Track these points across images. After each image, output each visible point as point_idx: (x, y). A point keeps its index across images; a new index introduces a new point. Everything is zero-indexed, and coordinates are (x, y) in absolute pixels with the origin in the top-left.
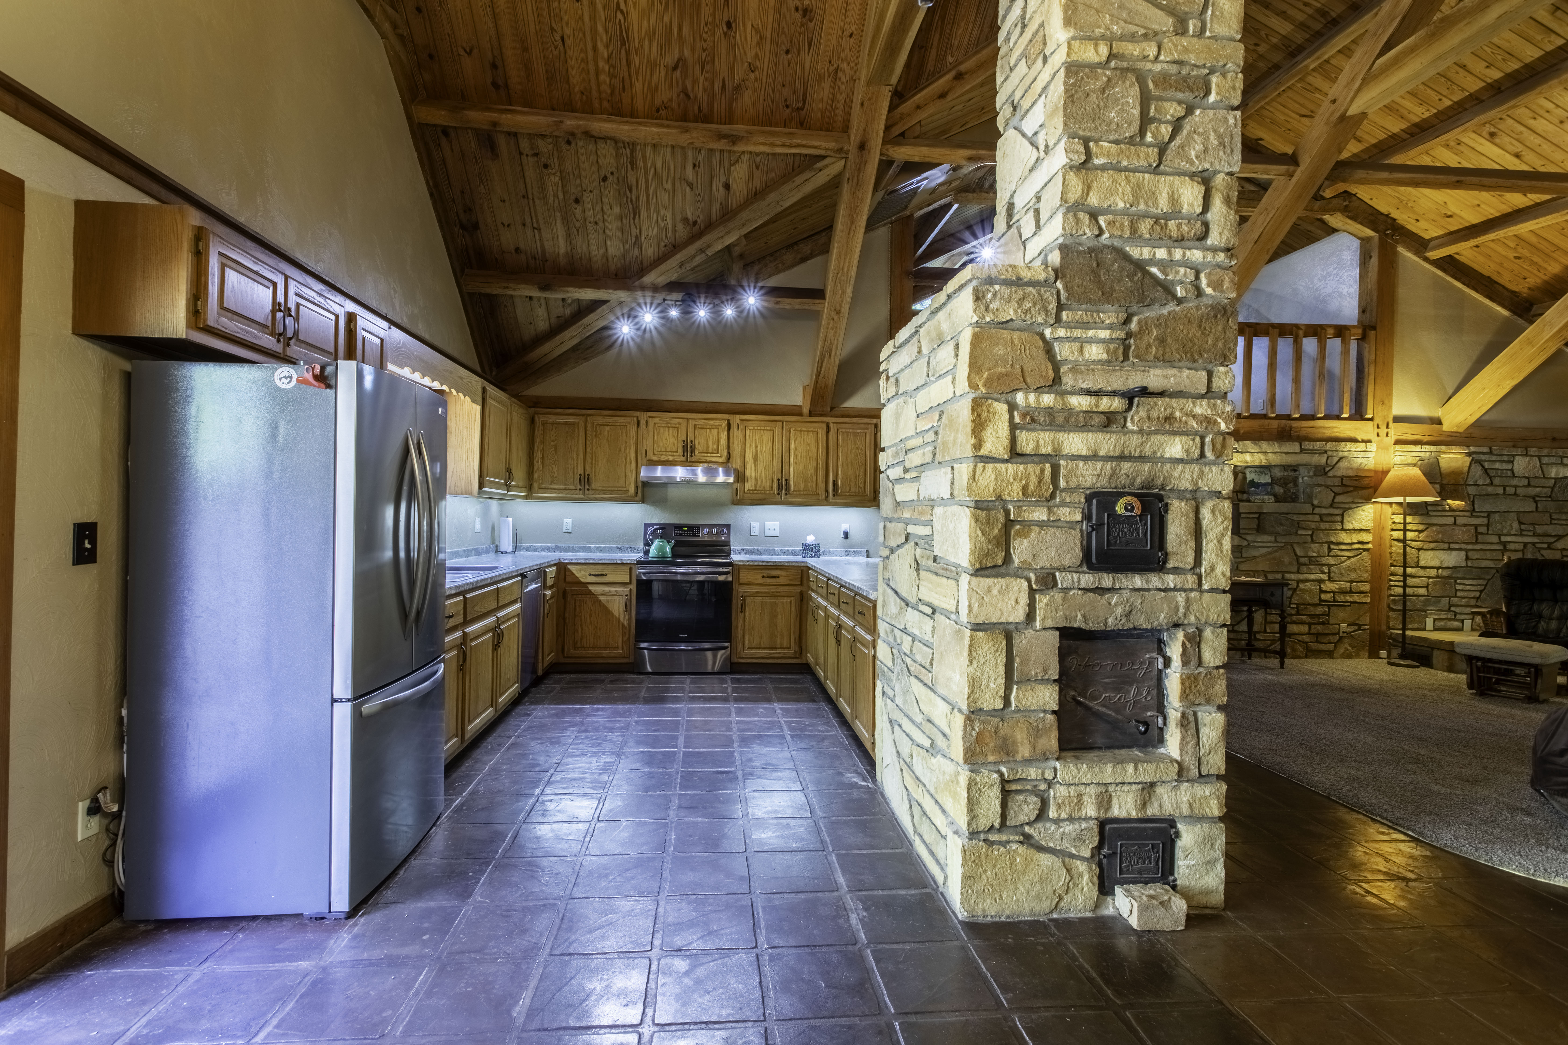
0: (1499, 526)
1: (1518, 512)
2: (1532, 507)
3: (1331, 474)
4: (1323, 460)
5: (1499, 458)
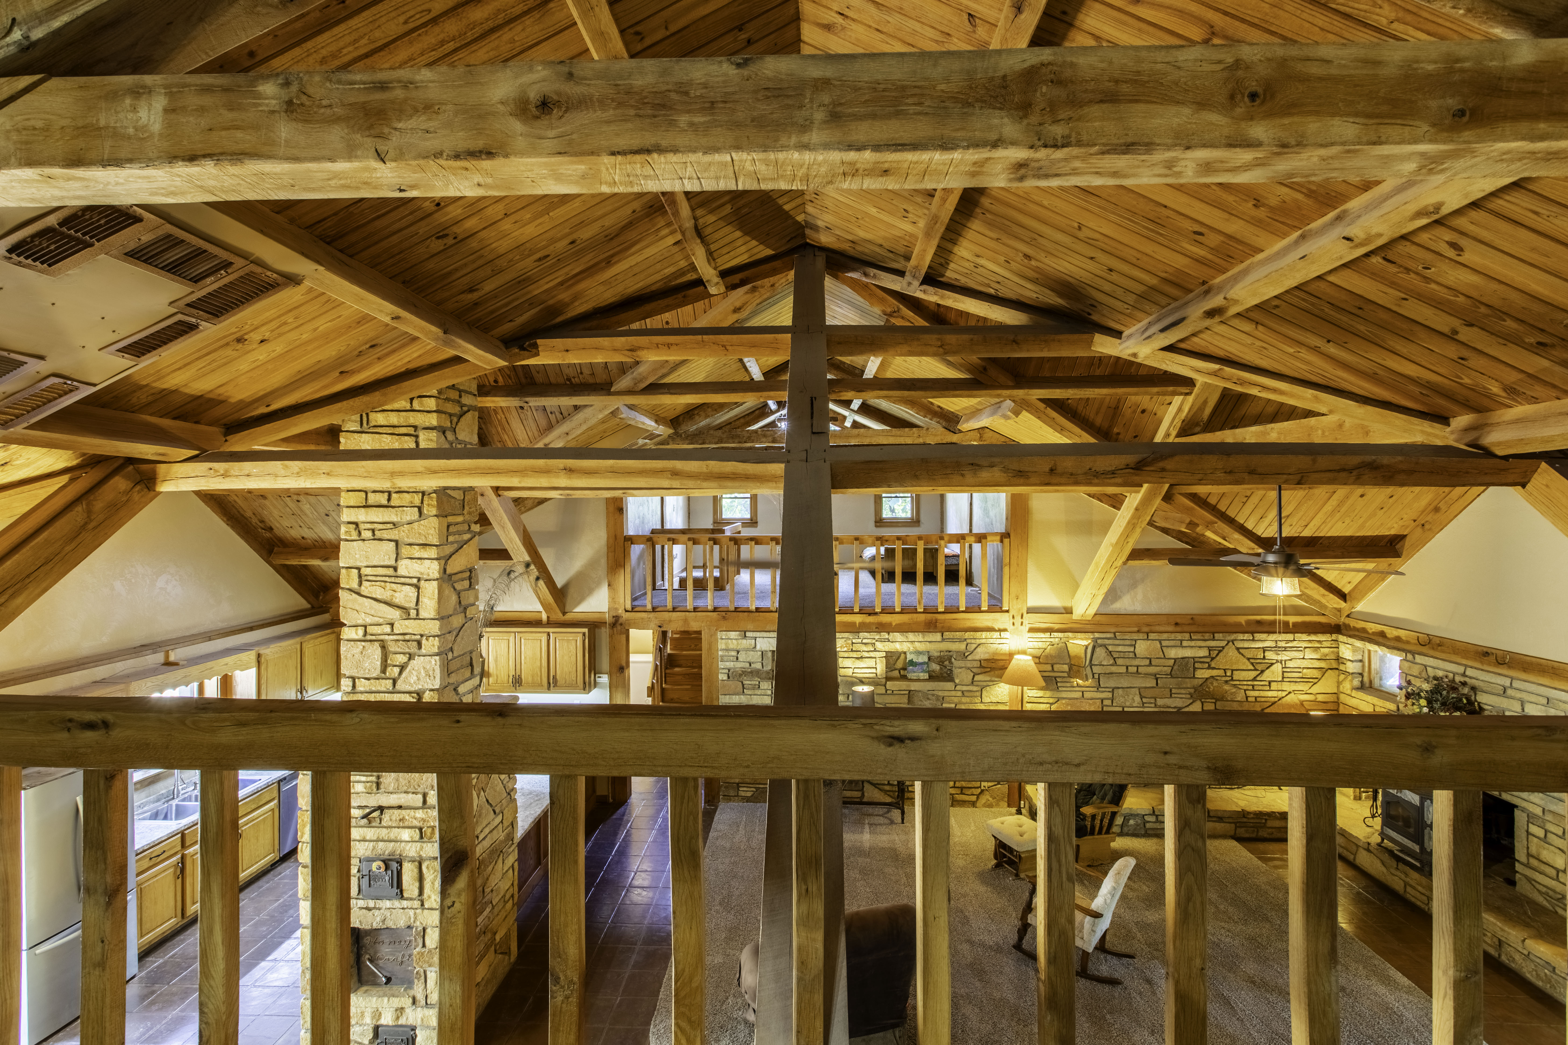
0: (1122, 700)
1: (1139, 689)
2: (1152, 683)
3: (970, 658)
4: (962, 647)
5: (1121, 642)
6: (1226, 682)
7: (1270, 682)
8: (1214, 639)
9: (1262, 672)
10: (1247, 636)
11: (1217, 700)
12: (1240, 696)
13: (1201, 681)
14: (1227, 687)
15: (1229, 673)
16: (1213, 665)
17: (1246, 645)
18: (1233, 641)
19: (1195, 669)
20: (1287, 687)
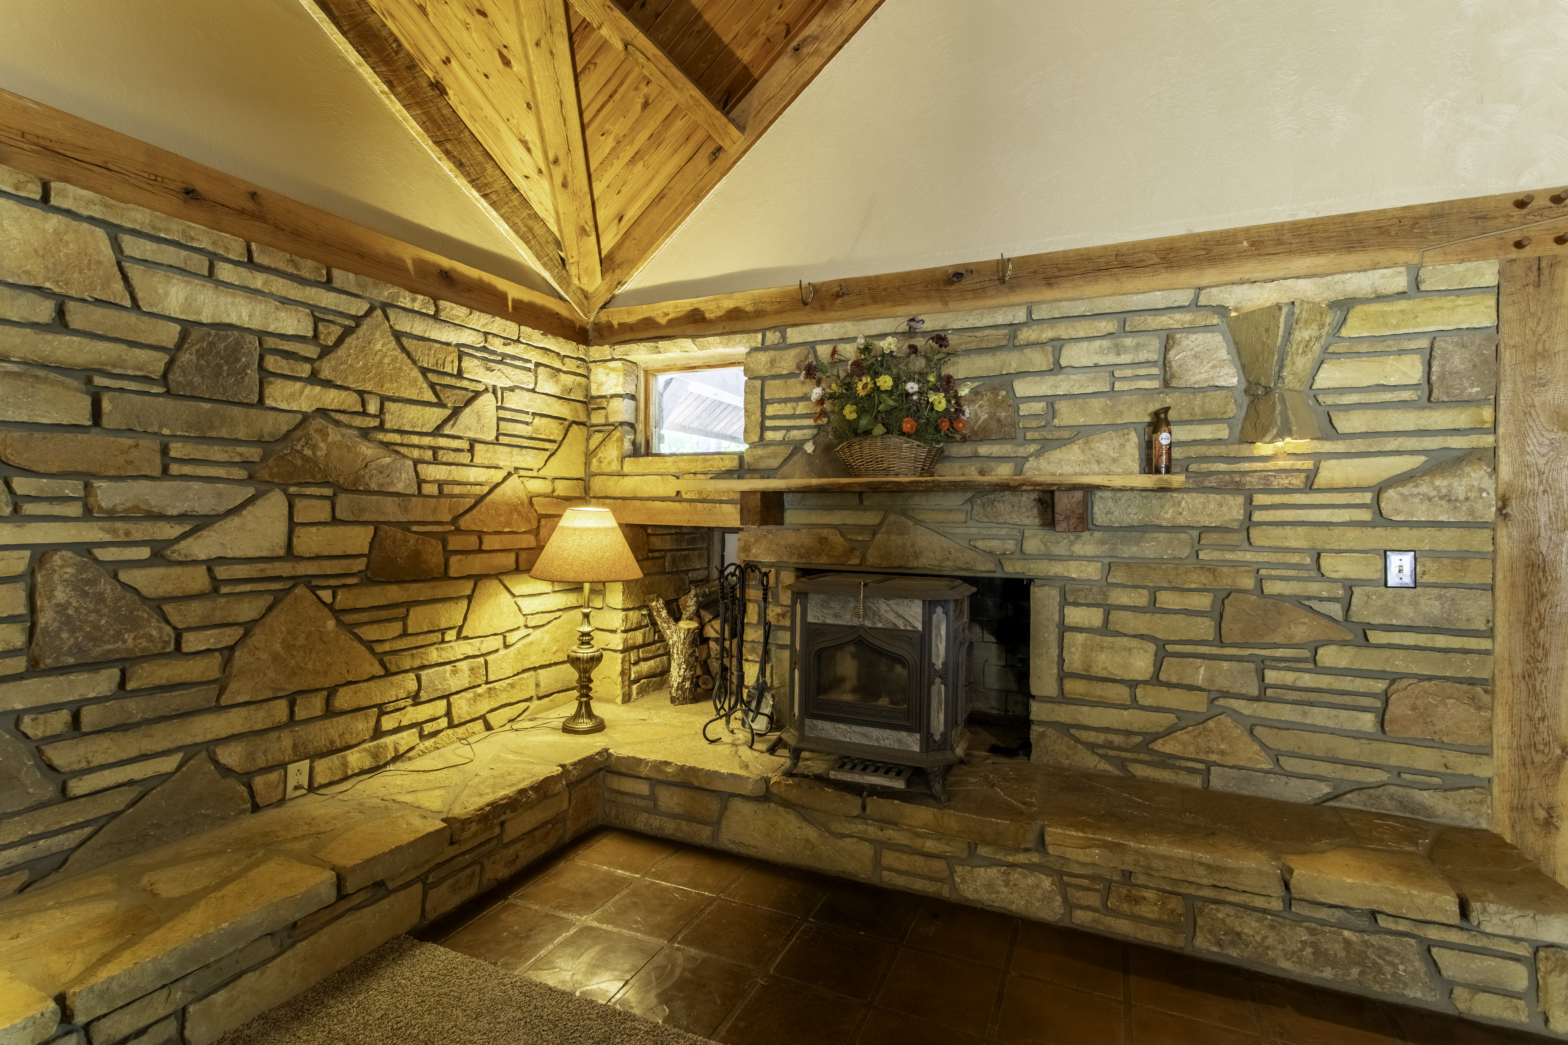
6: (365, 433)
7: (473, 442)
8: (328, 284)
9: (456, 412)
10: (420, 303)
11: (339, 489)
12: (403, 482)
13: (285, 424)
14: (367, 450)
15: (373, 407)
16: (326, 373)
17: (419, 327)
18: (385, 307)
19: (265, 375)
20: (506, 458)
